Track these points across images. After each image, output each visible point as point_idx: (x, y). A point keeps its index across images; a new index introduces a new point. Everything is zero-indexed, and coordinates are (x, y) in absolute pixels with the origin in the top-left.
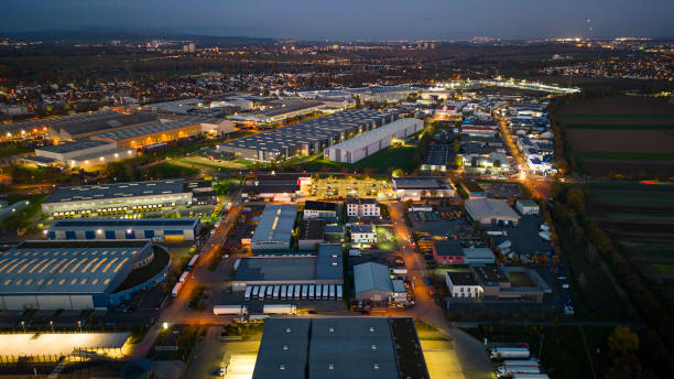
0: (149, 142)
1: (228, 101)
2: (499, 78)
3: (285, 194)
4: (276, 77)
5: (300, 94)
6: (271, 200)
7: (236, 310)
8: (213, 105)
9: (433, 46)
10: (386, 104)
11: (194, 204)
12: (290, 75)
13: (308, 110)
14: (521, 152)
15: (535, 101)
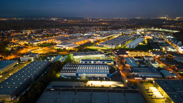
0: (80, 43)
1: (89, 33)
2: (153, 28)
3: (125, 55)
4: (93, 28)
5: (104, 32)
6: (123, 56)
7: (140, 78)
8: (85, 35)
9: (128, 20)
10: (129, 34)
11: (105, 57)
12: (96, 27)
13: (110, 36)
14: (176, 47)
15: (168, 34)
